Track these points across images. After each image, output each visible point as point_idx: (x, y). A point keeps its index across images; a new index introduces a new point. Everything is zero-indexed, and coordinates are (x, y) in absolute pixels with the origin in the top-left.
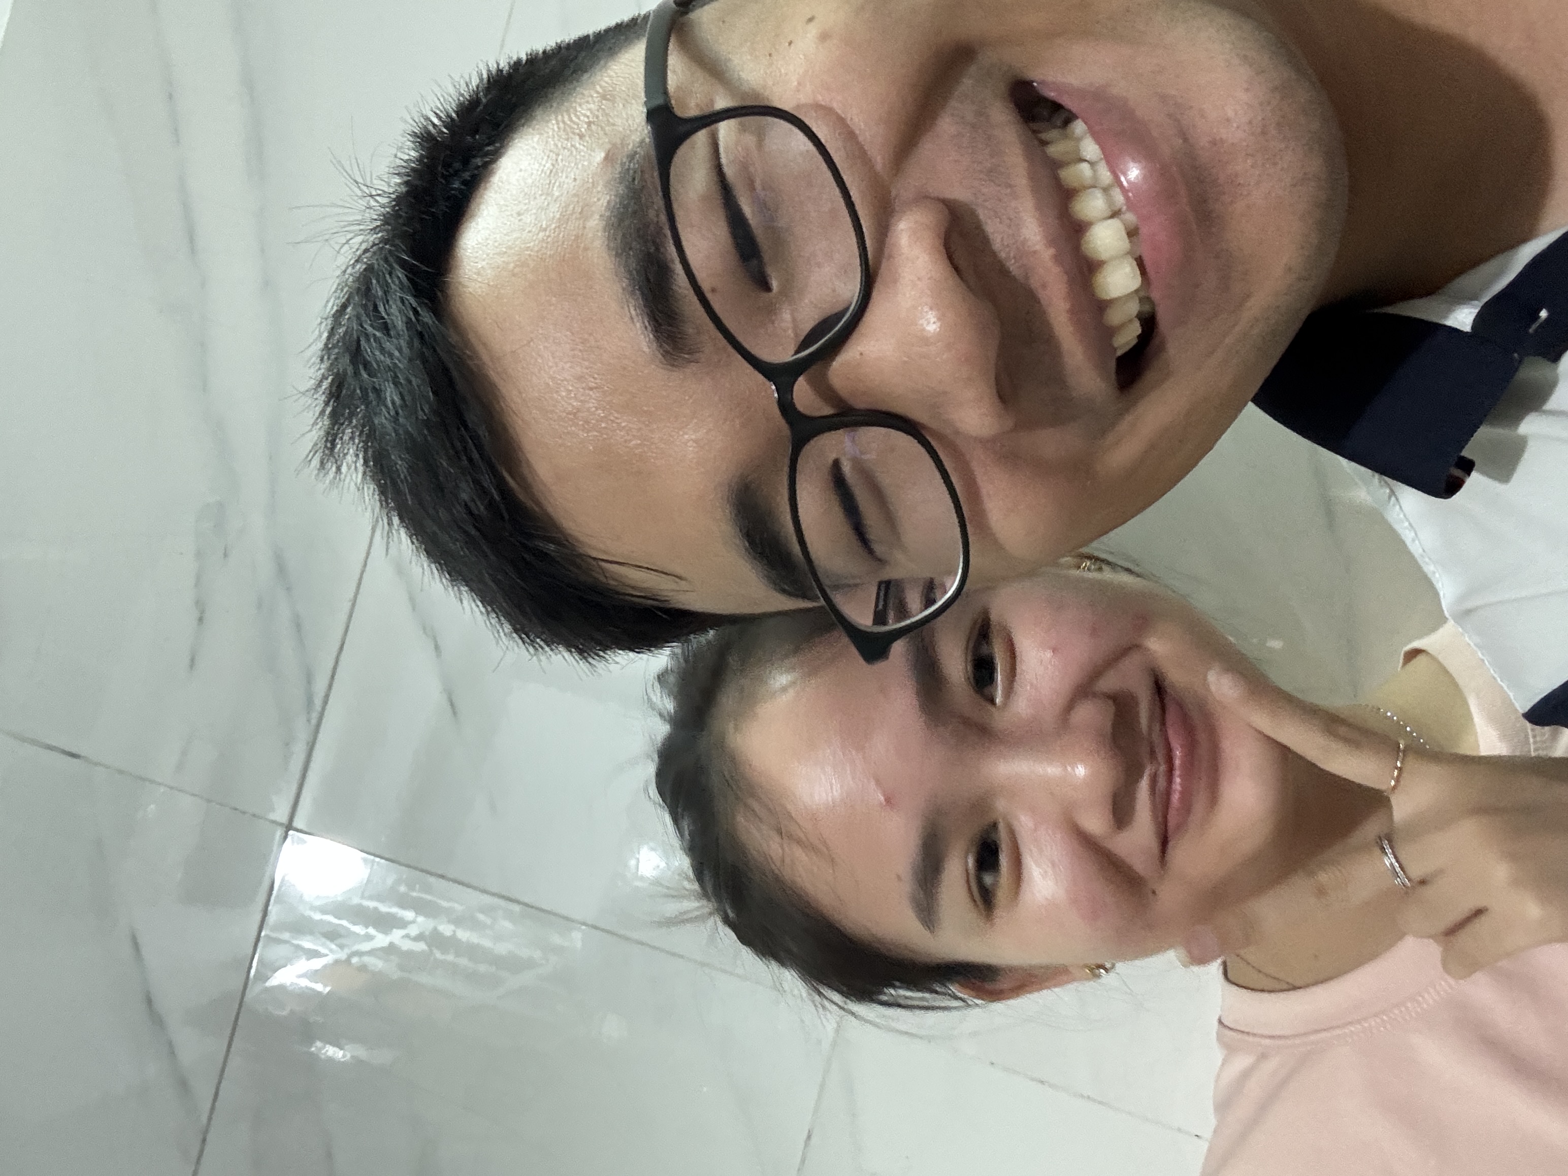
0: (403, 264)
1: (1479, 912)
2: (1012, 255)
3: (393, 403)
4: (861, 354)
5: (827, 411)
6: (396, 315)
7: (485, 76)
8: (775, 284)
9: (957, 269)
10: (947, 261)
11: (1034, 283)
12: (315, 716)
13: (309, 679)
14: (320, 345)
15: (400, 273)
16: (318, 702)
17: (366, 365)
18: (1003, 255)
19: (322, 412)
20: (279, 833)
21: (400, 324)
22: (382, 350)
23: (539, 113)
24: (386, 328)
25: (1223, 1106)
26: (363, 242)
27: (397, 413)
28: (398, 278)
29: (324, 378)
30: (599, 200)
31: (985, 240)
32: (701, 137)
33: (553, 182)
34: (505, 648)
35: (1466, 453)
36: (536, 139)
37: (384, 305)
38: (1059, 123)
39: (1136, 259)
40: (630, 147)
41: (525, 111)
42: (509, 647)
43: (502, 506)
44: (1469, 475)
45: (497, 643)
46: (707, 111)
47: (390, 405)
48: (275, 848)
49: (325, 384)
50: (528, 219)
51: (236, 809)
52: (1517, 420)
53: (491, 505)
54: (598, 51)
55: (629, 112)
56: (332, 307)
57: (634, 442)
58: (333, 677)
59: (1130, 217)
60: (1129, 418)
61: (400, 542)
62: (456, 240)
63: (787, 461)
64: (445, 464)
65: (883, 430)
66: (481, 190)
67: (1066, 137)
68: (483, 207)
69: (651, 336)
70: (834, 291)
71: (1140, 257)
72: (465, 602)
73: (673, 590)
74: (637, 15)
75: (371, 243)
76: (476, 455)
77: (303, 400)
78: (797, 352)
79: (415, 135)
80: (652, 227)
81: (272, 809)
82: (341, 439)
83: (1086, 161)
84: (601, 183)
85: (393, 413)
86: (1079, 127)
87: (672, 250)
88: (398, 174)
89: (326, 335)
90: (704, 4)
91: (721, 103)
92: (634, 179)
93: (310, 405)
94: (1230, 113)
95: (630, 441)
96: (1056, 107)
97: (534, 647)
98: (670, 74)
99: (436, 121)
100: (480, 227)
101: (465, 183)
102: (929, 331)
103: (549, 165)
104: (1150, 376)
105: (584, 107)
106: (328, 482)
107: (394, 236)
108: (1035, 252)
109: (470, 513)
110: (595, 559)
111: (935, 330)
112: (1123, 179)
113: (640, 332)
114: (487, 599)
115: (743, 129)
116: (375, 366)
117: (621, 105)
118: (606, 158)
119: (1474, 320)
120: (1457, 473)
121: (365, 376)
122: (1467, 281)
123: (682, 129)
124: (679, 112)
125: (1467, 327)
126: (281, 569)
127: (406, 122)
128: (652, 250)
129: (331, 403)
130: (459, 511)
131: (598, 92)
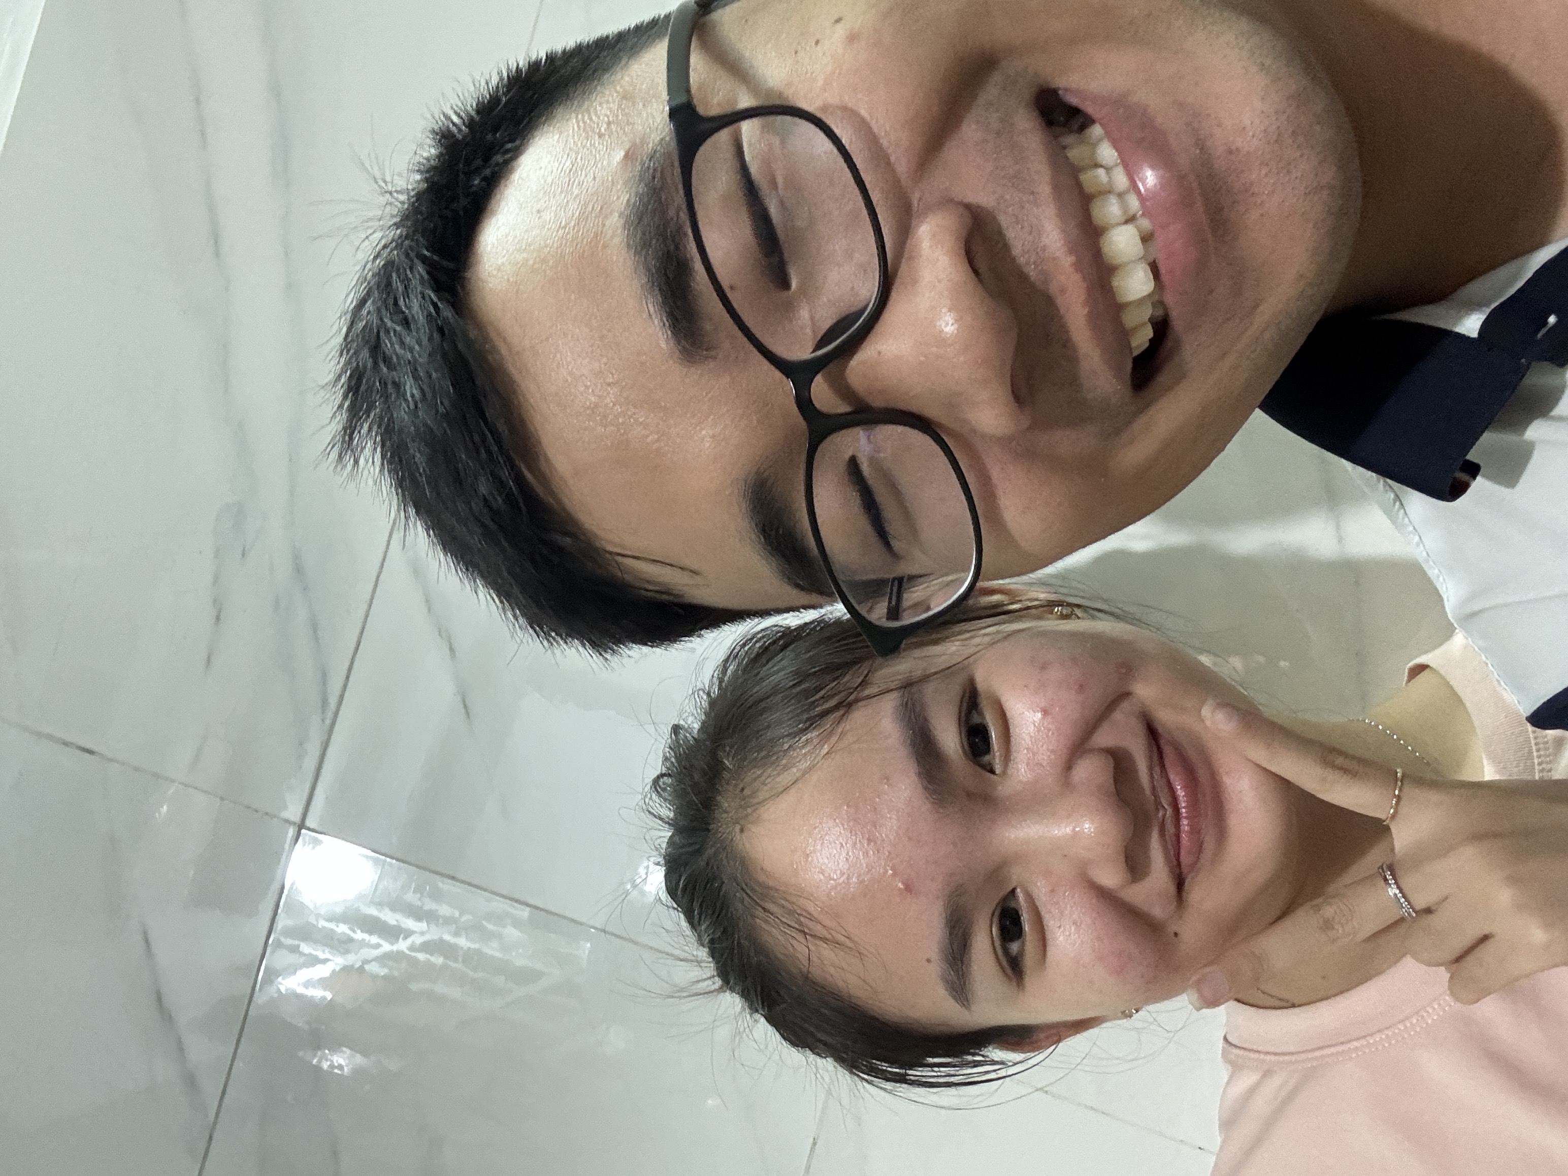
0: (424, 260)
1: (1485, 938)
2: (1032, 260)
3: (413, 396)
4: (879, 353)
5: (843, 408)
6: (416, 308)
7: (505, 75)
8: (794, 284)
9: (976, 272)
10: (968, 265)
11: (1053, 289)
12: (330, 715)
13: (324, 677)
14: (340, 339)
15: (420, 268)
16: (333, 701)
17: (386, 360)
18: (1022, 260)
19: (340, 407)
20: (291, 832)
21: (421, 318)
22: (402, 343)
23: (559, 111)
24: (406, 323)
25: (1228, 1124)
26: (382, 237)
27: (416, 407)
28: (419, 271)
29: (343, 371)
30: (618, 198)
31: (1006, 247)
32: (723, 136)
33: (572, 180)
34: (519, 642)
35: (1471, 456)
36: (556, 137)
37: (404, 298)
38: (1076, 127)
39: (1150, 264)
40: (651, 145)
41: (546, 109)
42: (524, 641)
43: (520, 500)
44: (1474, 478)
45: (512, 637)
46: (728, 109)
47: (410, 399)
48: (287, 846)
49: (343, 379)
50: (547, 216)
51: (249, 807)
52: (1522, 424)
53: (509, 498)
54: (620, 50)
55: (649, 111)
56: (351, 302)
57: (650, 438)
58: (348, 677)
59: (1145, 223)
60: (1143, 420)
61: (416, 534)
62: (476, 236)
63: (804, 457)
64: (463, 456)
65: (900, 429)
66: (502, 186)
67: (1082, 142)
68: (503, 204)
69: (669, 333)
70: (853, 288)
71: (1154, 261)
72: (481, 595)
73: (688, 585)
74: (657, 16)
75: (390, 239)
76: (495, 448)
77: (322, 393)
78: (814, 351)
79: (433, 131)
80: (672, 224)
81: (285, 807)
82: (359, 432)
83: (1101, 166)
84: (621, 182)
85: (412, 406)
86: (1097, 130)
87: (692, 246)
88: (418, 171)
89: (344, 330)
90: (725, 5)
91: (745, 102)
92: (654, 178)
93: (328, 399)
94: (1247, 122)
95: (647, 436)
96: (1075, 112)
97: (548, 640)
98: (692, 74)
99: (455, 119)
100: (500, 223)
101: (485, 179)
102: (947, 333)
103: (568, 163)
104: (1163, 379)
105: (605, 106)
106: (345, 474)
107: (414, 232)
108: (1055, 259)
109: (490, 508)
110: (611, 553)
111: (953, 332)
112: (1140, 185)
113: (658, 329)
114: (504, 593)
115: (765, 129)
116: (395, 359)
117: (641, 105)
118: (627, 156)
119: (1482, 325)
120: (1463, 477)
121: (385, 369)
122: (1476, 288)
123: (705, 126)
124: (701, 110)
125: (1475, 335)
126: (299, 570)
127: (425, 118)
128: (672, 247)
129: (350, 395)
130: (477, 505)
131: (618, 92)
